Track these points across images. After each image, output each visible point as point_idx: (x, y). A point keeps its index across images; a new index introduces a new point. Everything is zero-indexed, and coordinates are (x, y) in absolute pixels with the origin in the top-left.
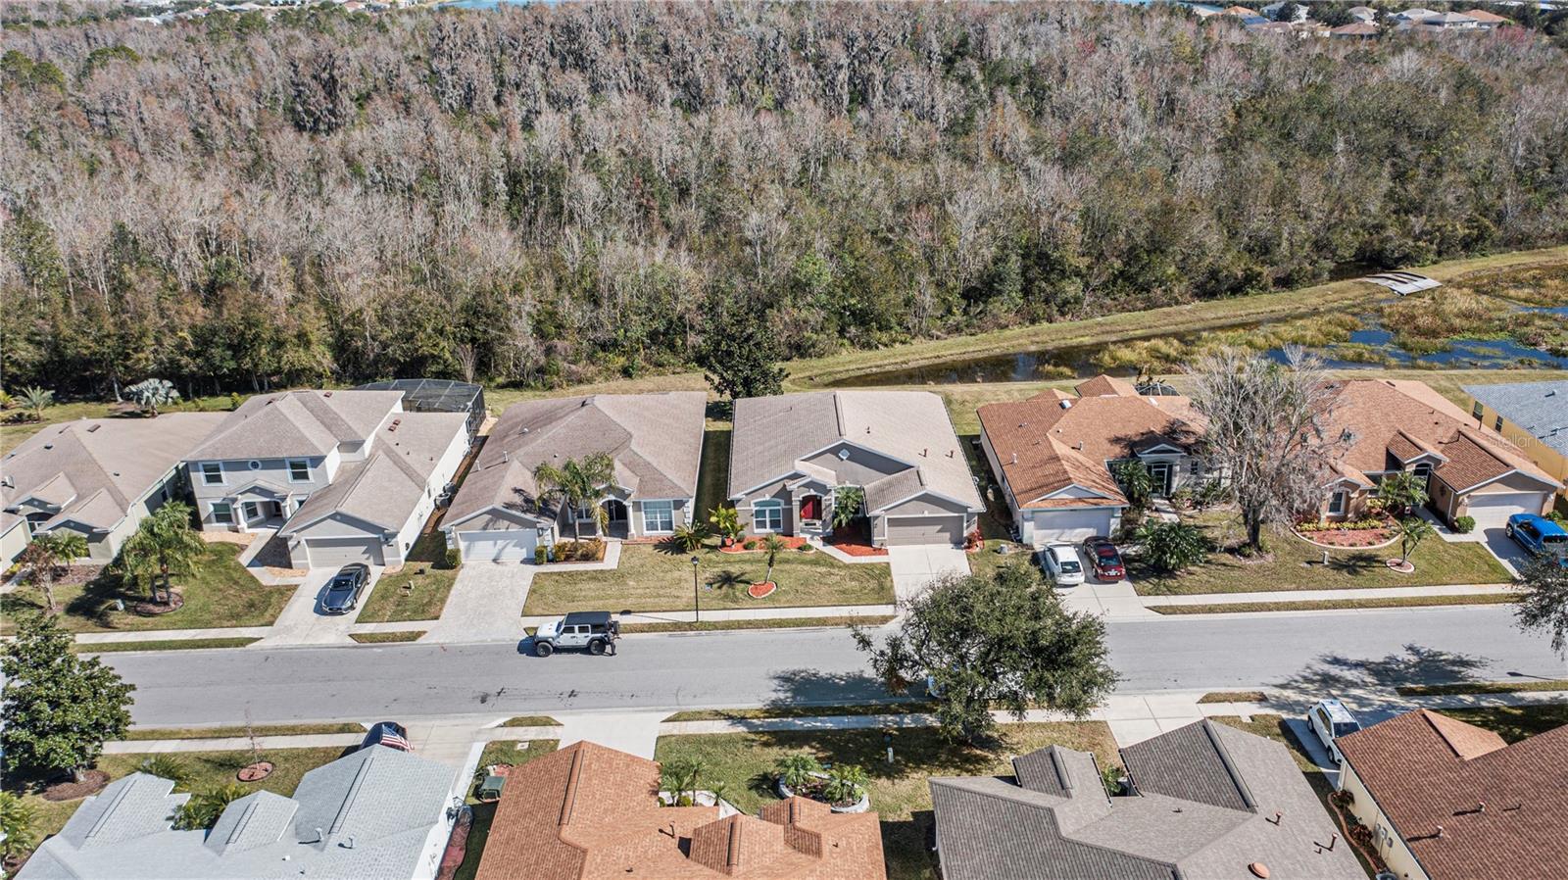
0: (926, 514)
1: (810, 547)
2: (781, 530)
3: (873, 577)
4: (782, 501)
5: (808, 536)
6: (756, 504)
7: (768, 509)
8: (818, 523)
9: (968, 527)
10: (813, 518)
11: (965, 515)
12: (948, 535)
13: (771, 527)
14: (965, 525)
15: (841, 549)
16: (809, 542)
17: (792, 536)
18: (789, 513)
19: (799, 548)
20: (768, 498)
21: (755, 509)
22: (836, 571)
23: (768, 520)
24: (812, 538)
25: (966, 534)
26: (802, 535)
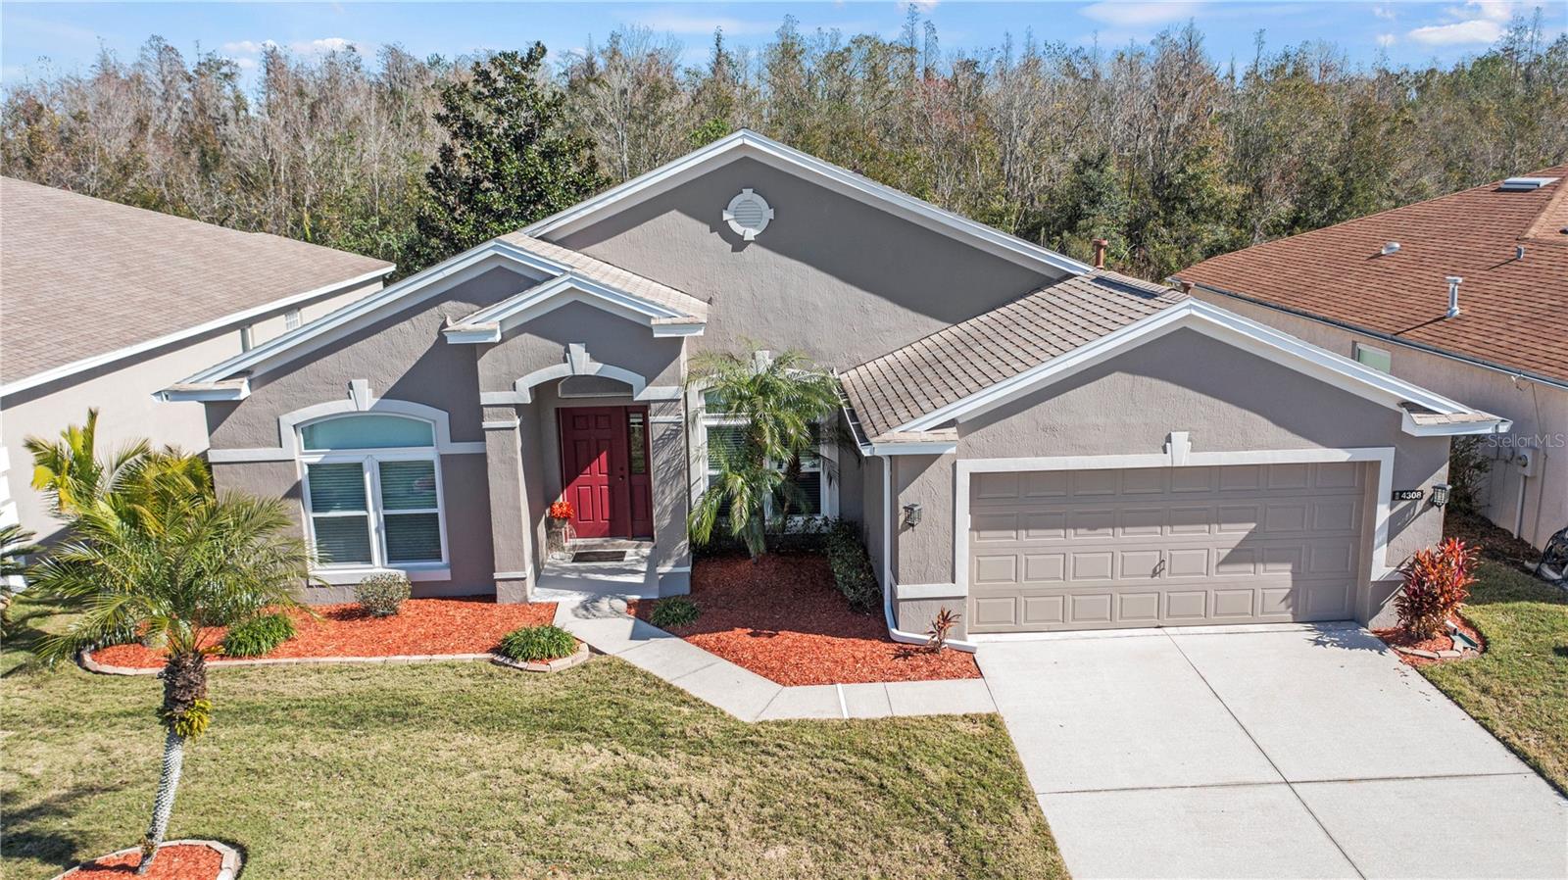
0: (1182, 454)
1: (558, 642)
2: (438, 571)
3: (909, 810)
4: (439, 420)
5: (568, 601)
6: (310, 432)
7: (370, 460)
8: (635, 552)
9: (1396, 527)
10: (614, 532)
11: (1386, 456)
12: (1279, 577)
13: (393, 555)
14: (1383, 513)
15: (721, 651)
16: (564, 620)
17: (492, 598)
18: (471, 474)
19: (504, 650)
20: (365, 398)
21: (302, 458)
22: (671, 768)
23: (374, 519)
24: (587, 608)
25: (1381, 567)
26: (538, 595)
